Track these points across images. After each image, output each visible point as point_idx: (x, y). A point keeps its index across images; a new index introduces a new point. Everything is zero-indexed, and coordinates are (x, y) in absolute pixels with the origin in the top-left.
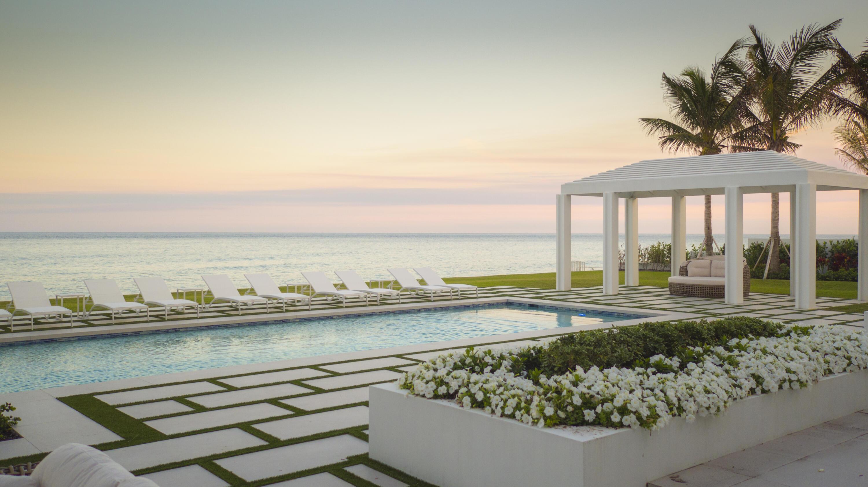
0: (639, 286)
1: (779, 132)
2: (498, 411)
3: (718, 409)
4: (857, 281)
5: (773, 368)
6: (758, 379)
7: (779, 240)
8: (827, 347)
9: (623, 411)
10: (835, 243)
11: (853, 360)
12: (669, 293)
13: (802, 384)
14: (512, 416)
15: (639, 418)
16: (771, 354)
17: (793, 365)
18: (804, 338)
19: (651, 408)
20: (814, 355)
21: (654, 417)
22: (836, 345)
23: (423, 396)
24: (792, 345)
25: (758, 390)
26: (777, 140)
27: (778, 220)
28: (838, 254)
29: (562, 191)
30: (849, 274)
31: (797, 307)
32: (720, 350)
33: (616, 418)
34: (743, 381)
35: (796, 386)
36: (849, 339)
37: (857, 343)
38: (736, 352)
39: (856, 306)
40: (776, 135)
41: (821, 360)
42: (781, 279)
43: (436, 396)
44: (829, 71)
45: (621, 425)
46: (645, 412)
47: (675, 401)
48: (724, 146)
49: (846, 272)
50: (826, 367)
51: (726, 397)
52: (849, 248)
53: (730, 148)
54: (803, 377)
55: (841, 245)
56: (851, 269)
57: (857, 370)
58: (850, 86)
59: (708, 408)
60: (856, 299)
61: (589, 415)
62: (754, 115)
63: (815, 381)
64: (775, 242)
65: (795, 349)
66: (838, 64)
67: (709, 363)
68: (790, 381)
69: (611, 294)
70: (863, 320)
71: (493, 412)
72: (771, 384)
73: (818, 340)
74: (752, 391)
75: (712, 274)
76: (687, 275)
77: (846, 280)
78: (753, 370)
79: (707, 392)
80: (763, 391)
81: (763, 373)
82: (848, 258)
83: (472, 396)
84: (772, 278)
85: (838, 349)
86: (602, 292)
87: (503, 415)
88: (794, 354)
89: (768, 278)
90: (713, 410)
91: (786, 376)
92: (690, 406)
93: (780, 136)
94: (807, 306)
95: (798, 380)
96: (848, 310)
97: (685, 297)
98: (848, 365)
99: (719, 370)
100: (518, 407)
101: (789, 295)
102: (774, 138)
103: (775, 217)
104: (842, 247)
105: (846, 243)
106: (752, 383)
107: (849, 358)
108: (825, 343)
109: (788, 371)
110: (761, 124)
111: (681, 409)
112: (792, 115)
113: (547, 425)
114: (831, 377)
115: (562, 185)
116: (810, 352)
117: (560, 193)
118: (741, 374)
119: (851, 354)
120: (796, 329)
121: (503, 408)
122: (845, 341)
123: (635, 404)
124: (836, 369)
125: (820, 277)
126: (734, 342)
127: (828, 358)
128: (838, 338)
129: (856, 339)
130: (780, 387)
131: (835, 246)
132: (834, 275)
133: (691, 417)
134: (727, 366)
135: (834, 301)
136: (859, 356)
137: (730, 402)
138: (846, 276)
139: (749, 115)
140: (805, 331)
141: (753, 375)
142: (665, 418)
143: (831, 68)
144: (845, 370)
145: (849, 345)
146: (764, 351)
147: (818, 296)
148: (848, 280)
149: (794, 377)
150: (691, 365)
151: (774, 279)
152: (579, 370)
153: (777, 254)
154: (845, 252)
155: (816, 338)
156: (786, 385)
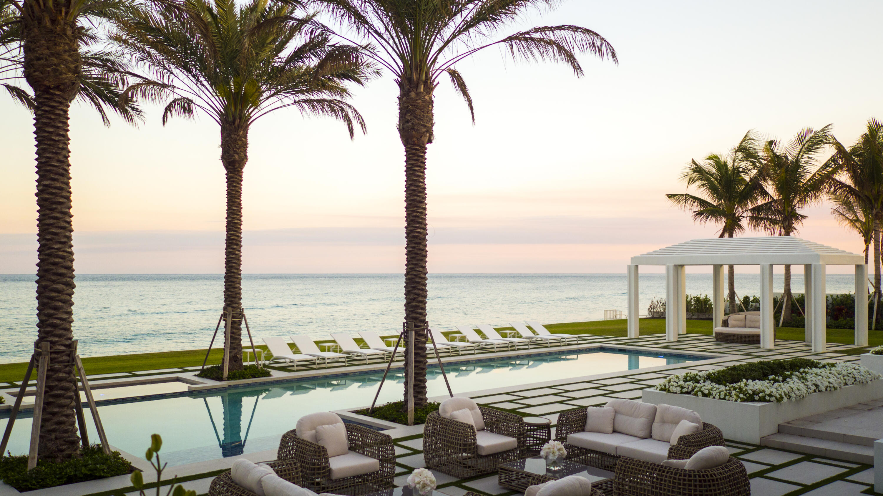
0: (687, 334)
1: (790, 209)
2: (717, 397)
3: (803, 397)
4: (854, 328)
5: (822, 381)
6: (817, 386)
7: (791, 295)
8: (844, 373)
9: (770, 395)
10: (835, 297)
11: (857, 379)
12: (715, 340)
13: (835, 389)
14: (724, 399)
15: (776, 398)
16: (820, 376)
17: (831, 380)
18: (833, 369)
19: (780, 395)
20: (839, 376)
21: (782, 398)
22: (849, 372)
23: (676, 393)
24: (828, 372)
25: (817, 390)
26: (788, 215)
27: (790, 279)
28: (837, 307)
29: (631, 262)
30: (847, 323)
31: (813, 351)
32: (797, 373)
33: (767, 398)
34: (811, 386)
35: (833, 389)
36: (855, 369)
37: (858, 371)
38: (804, 375)
39: (854, 349)
40: (788, 211)
41: (842, 378)
42: (793, 327)
43: (682, 393)
44: (829, 160)
45: (769, 401)
46: (778, 396)
47: (787, 392)
48: (744, 217)
49: (845, 322)
50: (844, 381)
51: (806, 392)
52: (846, 301)
53: (748, 218)
54: (836, 385)
55: (839, 299)
56: (848, 319)
57: (858, 383)
58: (845, 173)
59: (800, 396)
60: (854, 344)
61: (756, 398)
62: (768, 193)
63: (840, 388)
64: (788, 297)
65: (830, 373)
66: (836, 155)
67: (795, 378)
68: (830, 387)
69: (673, 341)
70: (860, 360)
71: (714, 398)
72: (823, 388)
73: (839, 369)
74: (815, 391)
75: (747, 325)
76: (728, 326)
77: (844, 328)
78: (814, 382)
79: (799, 390)
80: (819, 391)
81: (818, 383)
82: (846, 309)
83: (702, 392)
84: (786, 326)
85: (850, 374)
86: (665, 339)
87: (720, 398)
88: (830, 376)
89: (782, 326)
90: (802, 397)
91: (828, 385)
92: (793, 395)
93: (791, 212)
94: (820, 350)
95: (834, 387)
96: (849, 353)
97: (728, 343)
98: (855, 381)
99: (800, 382)
100: (726, 395)
101: (804, 342)
102: (786, 213)
103: (788, 277)
104: (841, 300)
105: (844, 297)
106: (813, 388)
107: (855, 378)
108: (843, 371)
109: (829, 382)
110: (774, 201)
111: (790, 396)
112: (800, 195)
113: (741, 402)
114: (847, 386)
115: (632, 258)
116: (837, 375)
117: (630, 264)
118: (809, 383)
119: (856, 376)
120: (828, 364)
121: (719, 396)
122: (853, 370)
123: (774, 393)
124: (849, 383)
125: (828, 327)
126: (802, 370)
127: (845, 378)
128: (849, 369)
129: (858, 369)
130: (826, 390)
131: (834, 300)
132: (835, 324)
133: (794, 400)
134: (802, 380)
135: (838, 346)
136: (859, 377)
137: (807, 395)
138: (845, 325)
139: (764, 193)
140: (833, 365)
141: (814, 384)
142: (785, 399)
143: (831, 158)
144: (853, 384)
145: (855, 372)
146: (816, 374)
147: (828, 341)
148: (846, 328)
149: (831, 385)
150: (788, 380)
151: (787, 327)
152: (744, 380)
153: (789, 306)
154: (843, 305)
155: (838, 368)
156: (828, 389)
